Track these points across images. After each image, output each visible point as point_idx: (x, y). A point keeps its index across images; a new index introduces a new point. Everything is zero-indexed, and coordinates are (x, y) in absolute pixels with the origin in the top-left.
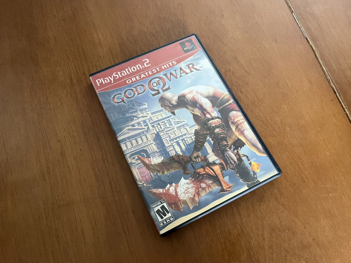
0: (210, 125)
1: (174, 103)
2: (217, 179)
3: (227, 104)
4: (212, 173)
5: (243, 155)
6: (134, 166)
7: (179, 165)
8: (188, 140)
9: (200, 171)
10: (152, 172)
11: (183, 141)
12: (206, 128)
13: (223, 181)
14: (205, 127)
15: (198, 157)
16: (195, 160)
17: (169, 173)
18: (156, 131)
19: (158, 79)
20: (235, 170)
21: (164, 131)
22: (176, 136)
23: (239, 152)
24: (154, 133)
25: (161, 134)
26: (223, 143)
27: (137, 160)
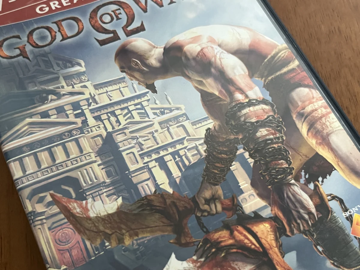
0: (245, 120)
1: (153, 62)
2: (266, 259)
3: (285, 70)
4: (251, 242)
5: (330, 195)
6: (39, 222)
7: (165, 220)
8: (189, 155)
9: (220, 237)
10: (89, 239)
11: (176, 157)
12: (235, 126)
13: (282, 264)
14: (232, 124)
15: (216, 199)
16: (206, 207)
17: (135, 242)
18: (106, 130)
19: (114, 7)
20: (313, 235)
21: (127, 131)
22: (158, 144)
23: (321, 189)
24: (100, 136)
25: (119, 138)
26: (279, 164)
27: (49, 204)
